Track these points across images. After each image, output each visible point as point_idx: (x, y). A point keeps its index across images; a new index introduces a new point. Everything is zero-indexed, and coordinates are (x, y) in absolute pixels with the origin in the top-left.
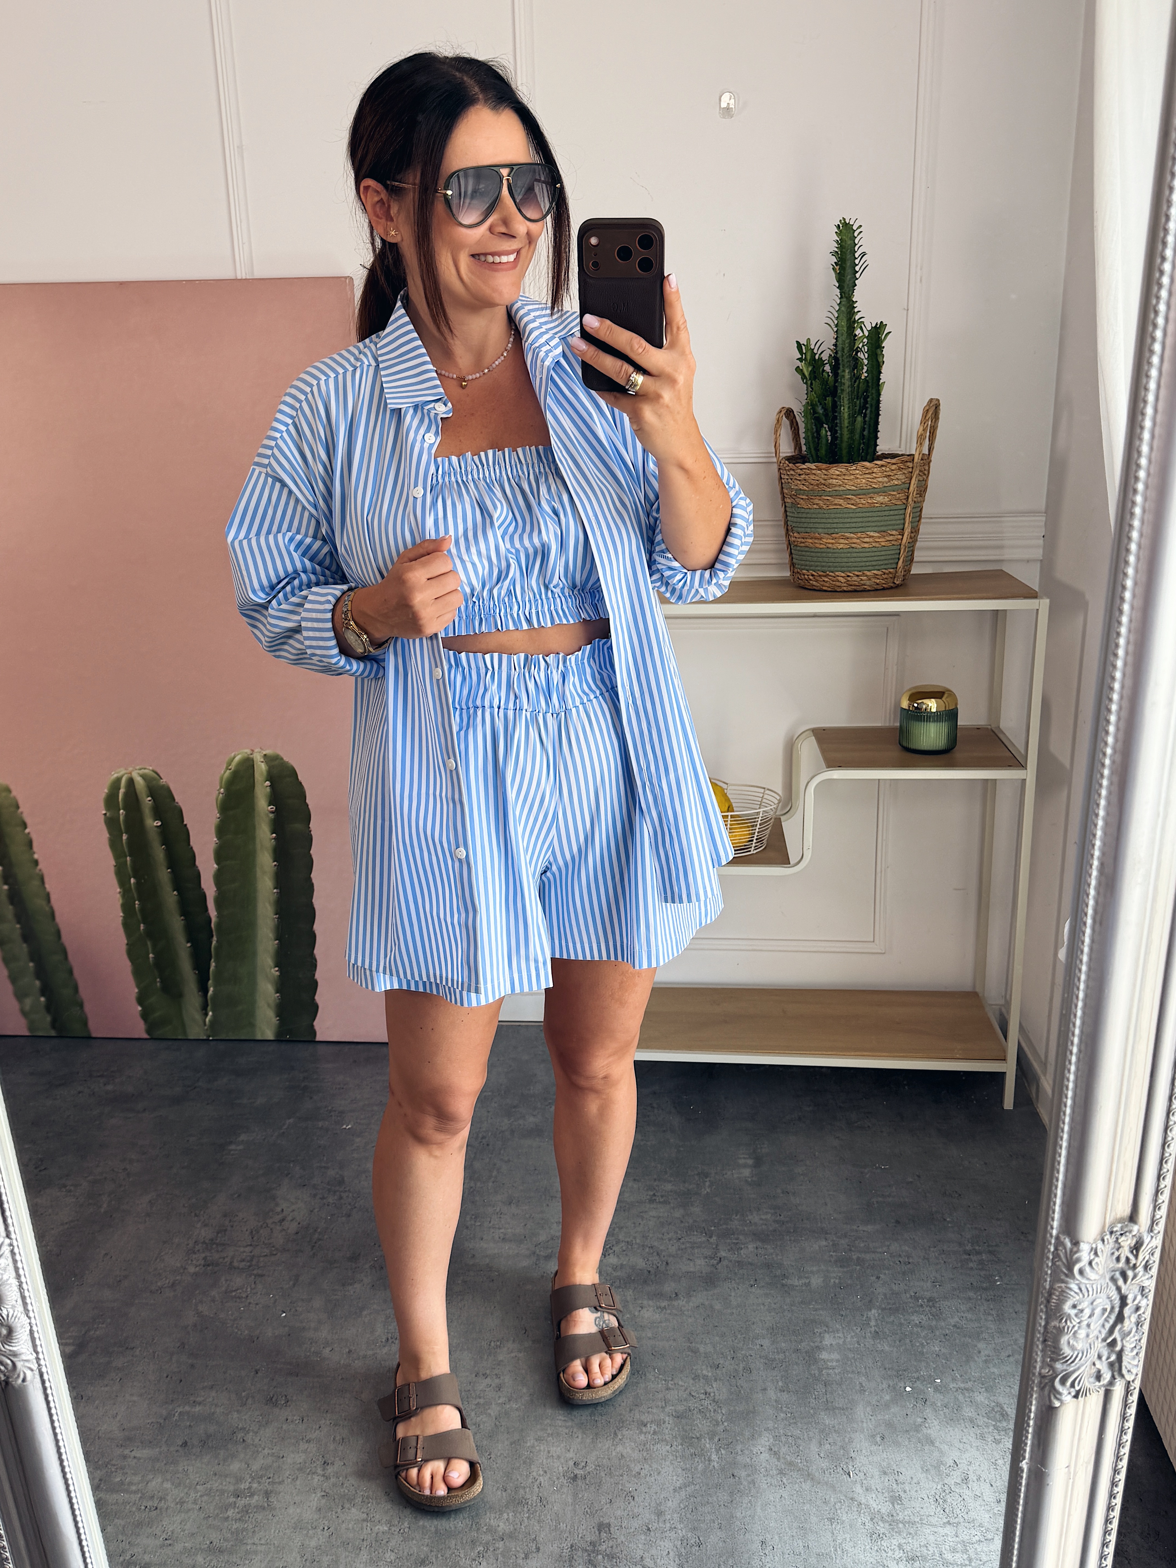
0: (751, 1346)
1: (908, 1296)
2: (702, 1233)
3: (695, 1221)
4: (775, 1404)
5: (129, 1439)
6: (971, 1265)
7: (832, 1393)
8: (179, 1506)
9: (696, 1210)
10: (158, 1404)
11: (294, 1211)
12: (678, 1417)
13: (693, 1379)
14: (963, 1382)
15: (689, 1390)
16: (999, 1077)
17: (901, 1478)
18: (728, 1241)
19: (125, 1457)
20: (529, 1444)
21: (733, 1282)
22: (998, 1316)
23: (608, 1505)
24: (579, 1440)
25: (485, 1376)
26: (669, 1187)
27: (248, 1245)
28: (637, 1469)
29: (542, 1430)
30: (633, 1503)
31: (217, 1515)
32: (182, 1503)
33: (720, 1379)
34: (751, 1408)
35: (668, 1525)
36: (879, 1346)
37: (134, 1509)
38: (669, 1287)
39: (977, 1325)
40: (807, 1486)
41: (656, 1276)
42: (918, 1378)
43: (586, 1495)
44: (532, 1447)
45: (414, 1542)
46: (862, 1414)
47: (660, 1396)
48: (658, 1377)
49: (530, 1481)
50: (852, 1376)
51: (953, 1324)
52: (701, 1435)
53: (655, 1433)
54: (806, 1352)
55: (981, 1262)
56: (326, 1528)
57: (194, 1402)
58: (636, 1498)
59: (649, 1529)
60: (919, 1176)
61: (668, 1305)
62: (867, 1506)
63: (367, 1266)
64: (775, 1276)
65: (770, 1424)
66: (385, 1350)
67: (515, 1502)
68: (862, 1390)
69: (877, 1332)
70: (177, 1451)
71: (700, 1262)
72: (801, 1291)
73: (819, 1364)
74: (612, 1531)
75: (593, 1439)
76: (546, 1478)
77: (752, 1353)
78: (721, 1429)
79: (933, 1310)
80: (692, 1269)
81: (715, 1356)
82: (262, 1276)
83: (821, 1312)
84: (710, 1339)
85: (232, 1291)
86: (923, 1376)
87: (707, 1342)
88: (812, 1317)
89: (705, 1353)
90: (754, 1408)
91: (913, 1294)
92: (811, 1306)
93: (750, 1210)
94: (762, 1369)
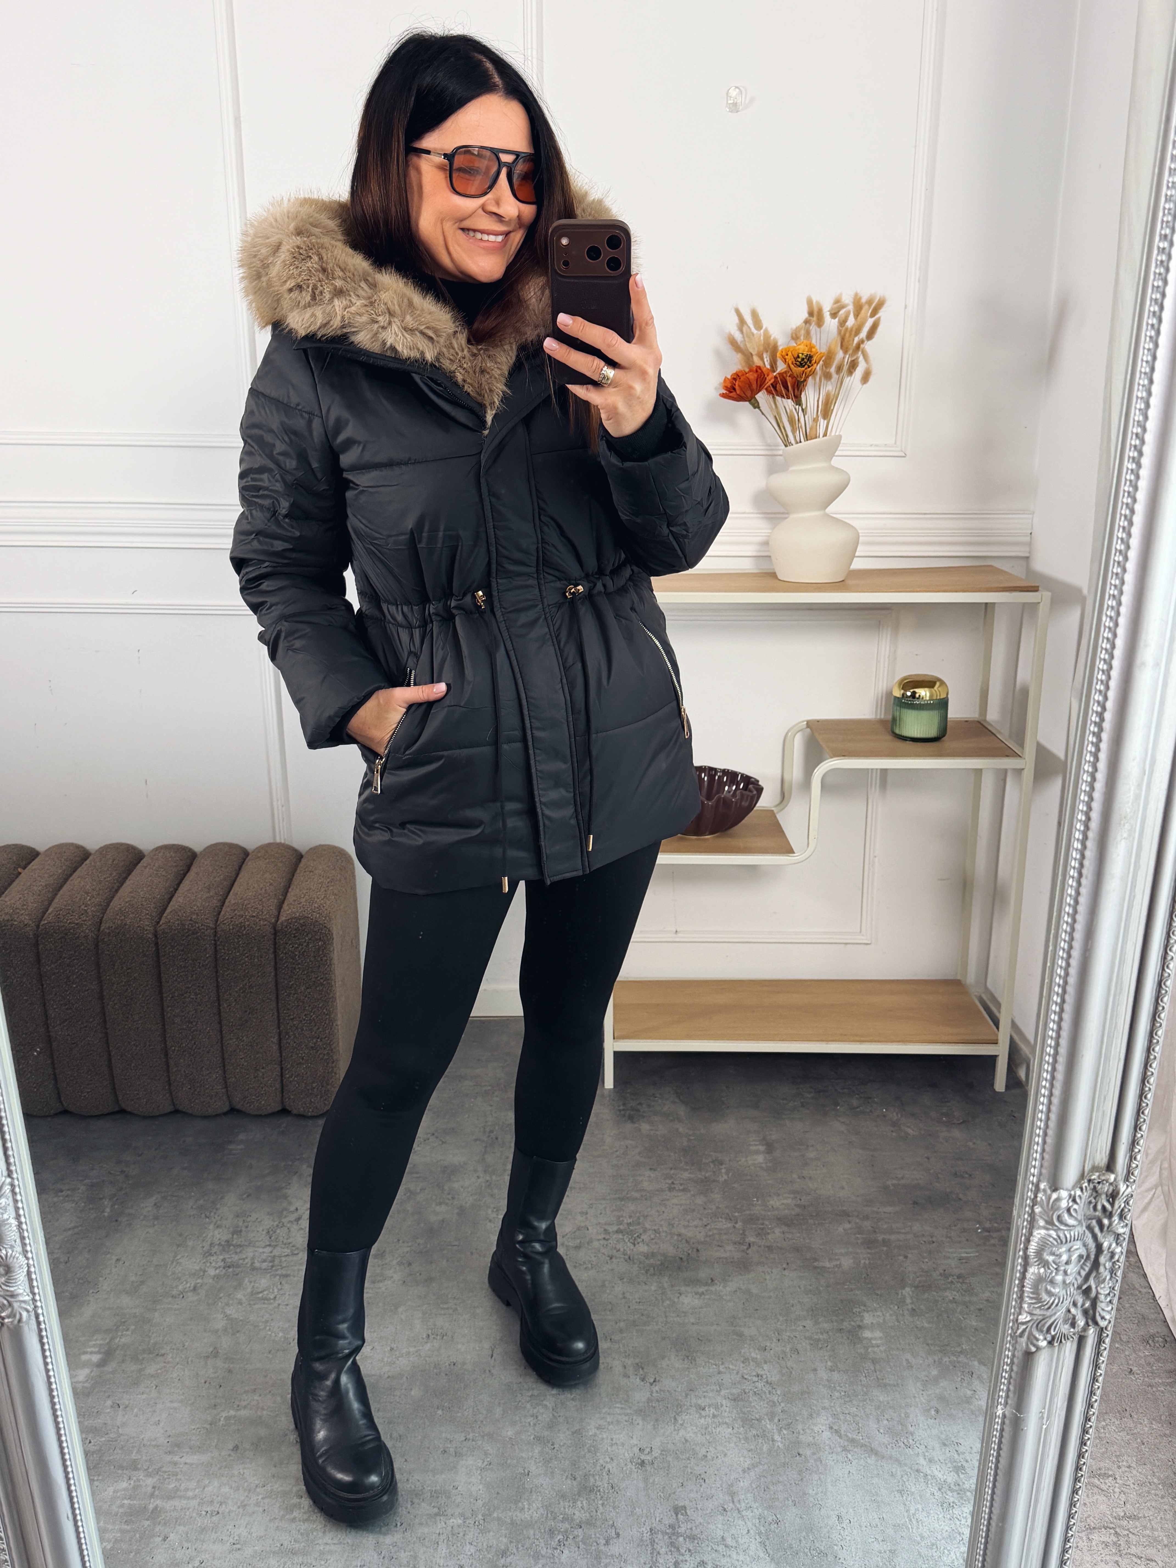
0: (794, 1328)
1: (938, 1273)
2: (727, 1219)
3: (718, 1208)
4: (827, 1383)
5: (178, 1445)
6: (992, 1241)
7: (880, 1371)
8: (241, 1510)
9: (716, 1197)
10: (200, 1410)
13: (743, 1362)
15: (740, 1373)
17: (960, 1448)
18: (754, 1226)
19: (176, 1464)
20: (590, 1433)
21: (766, 1266)
23: (680, 1489)
24: (639, 1427)
26: (686, 1175)
27: (266, 1246)
28: (703, 1451)
29: (602, 1418)
30: (704, 1485)
31: (283, 1516)
32: (244, 1506)
33: (770, 1362)
34: (805, 1388)
35: (743, 1505)
36: (918, 1323)
37: (194, 1515)
38: (703, 1274)
40: (872, 1460)
41: (689, 1263)
42: (961, 1352)
43: (656, 1479)
44: (595, 1435)
45: (491, 1533)
46: (914, 1390)
47: (713, 1380)
48: (709, 1362)
49: (598, 1468)
50: (897, 1352)
52: (760, 1416)
53: (714, 1416)
54: (849, 1331)
56: (399, 1524)
58: (707, 1480)
59: (725, 1510)
61: (706, 1291)
62: (934, 1477)
63: (395, 1262)
64: (806, 1259)
65: (827, 1403)
66: (428, 1346)
67: (587, 1489)
68: (910, 1366)
69: (914, 1310)
70: (229, 1455)
71: (730, 1248)
72: (835, 1273)
73: (865, 1342)
74: (689, 1513)
75: (654, 1425)
76: (614, 1464)
77: (797, 1334)
78: (778, 1409)
79: (964, 1286)
80: (723, 1256)
81: (760, 1339)
82: (287, 1276)
83: (857, 1292)
84: (753, 1322)
85: (258, 1293)
86: (965, 1350)
87: (751, 1325)
88: (849, 1297)
89: (751, 1337)
90: (808, 1388)
91: (942, 1272)
92: (846, 1287)
93: (770, 1196)
94: (809, 1349)
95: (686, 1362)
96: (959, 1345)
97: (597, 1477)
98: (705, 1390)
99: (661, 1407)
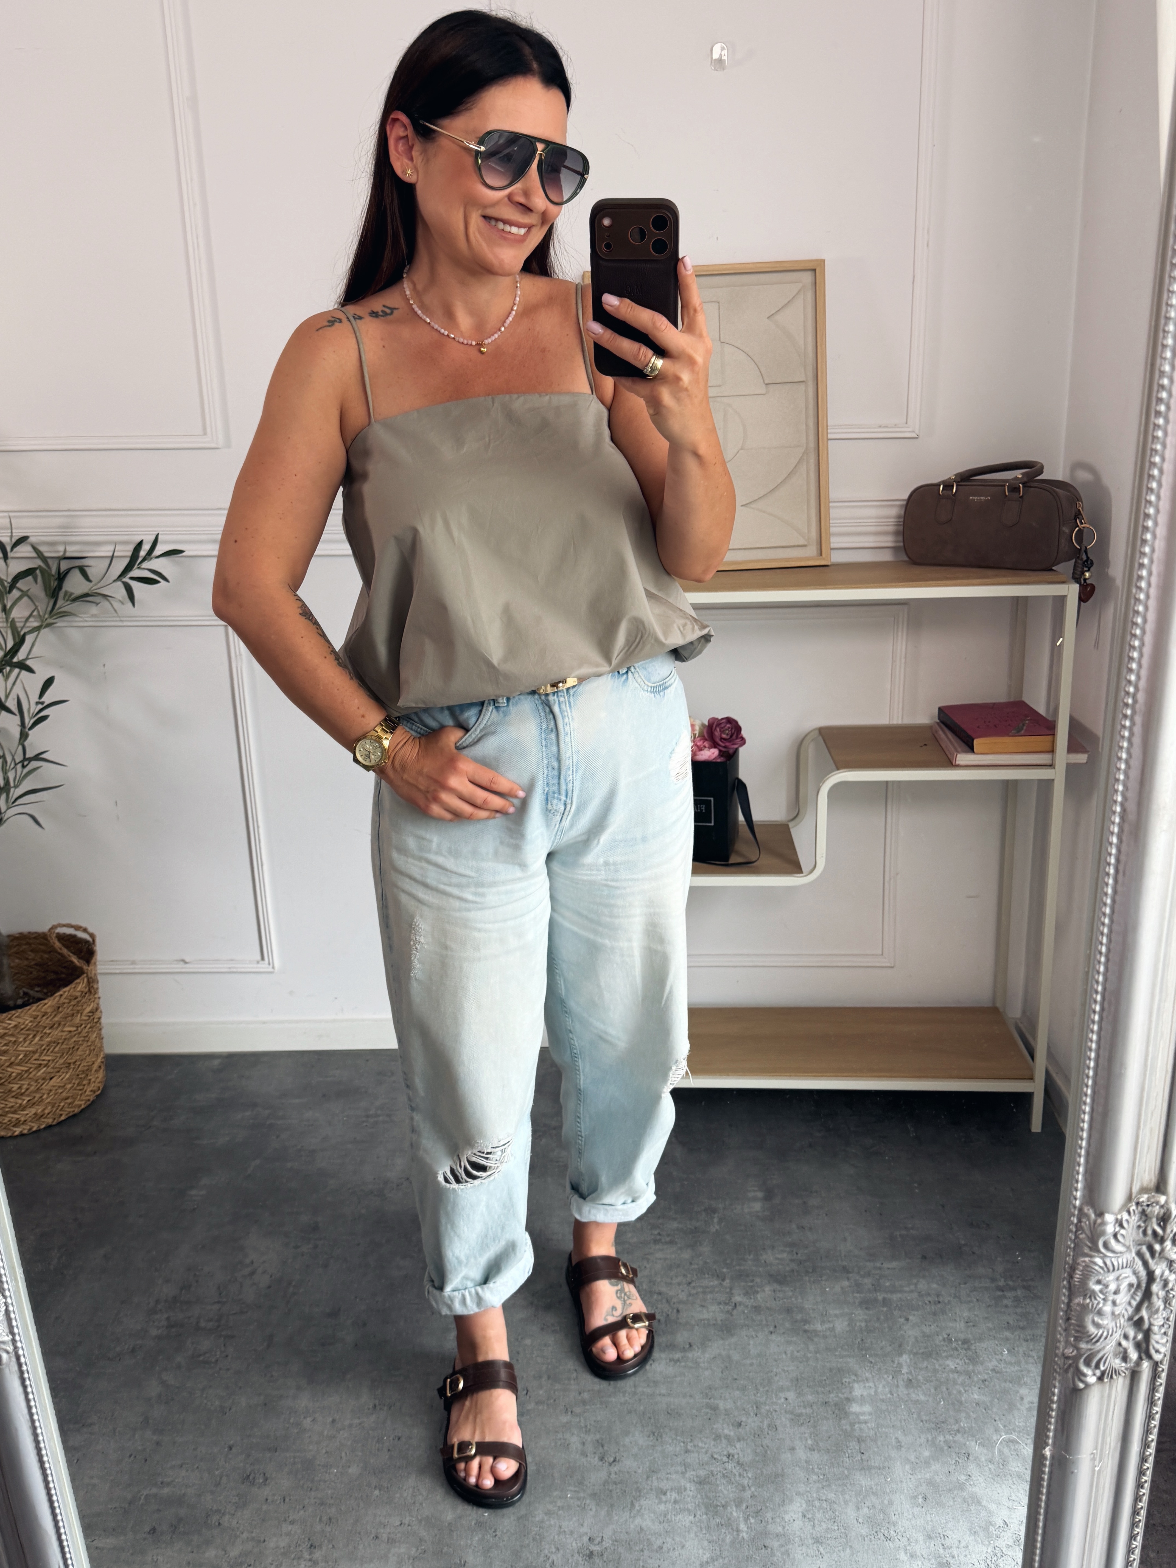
0: (774, 1400)
1: (941, 1338)
2: (713, 1275)
3: (706, 1263)
4: (805, 1465)
6: (1006, 1302)
7: (866, 1451)
9: (705, 1250)
10: (121, 1487)
11: (265, 1262)
13: (715, 1440)
15: (710, 1452)
16: (1025, 1099)
17: (948, 1542)
18: (743, 1284)
20: (537, 1519)
21: (751, 1329)
22: (1039, 1357)
24: (592, 1513)
26: (677, 1225)
27: (215, 1303)
28: (659, 1542)
33: (743, 1439)
34: (780, 1471)
36: (913, 1396)
38: (682, 1336)
39: (1017, 1368)
41: (666, 1325)
42: (958, 1431)
44: (542, 1521)
46: (901, 1473)
47: (679, 1460)
48: (676, 1439)
49: (542, 1559)
50: (887, 1430)
51: (991, 1367)
52: (726, 1502)
53: (676, 1502)
54: (836, 1405)
55: (1017, 1299)
57: (162, 1483)
60: (943, 1206)
61: (682, 1357)
64: (796, 1321)
65: (802, 1488)
66: (373, 1418)
68: (899, 1446)
69: (910, 1380)
70: (145, 1539)
71: (713, 1308)
72: (825, 1337)
73: (851, 1417)
75: (608, 1511)
76: (559, 1555)
77: (777, 1408)
78: (748, 1494)
79: (969, 1353)
80: (705, 1317)
81: (736, 1413)
82: (233, 1337)
83: (848, 1360)
84: (730, 1394)
85: (200, 1355)
86: (964, 1428)
87: (727, 1397)
88: (839, 1366)
89: (726, 1410)
90: (783, 1470)
91: (946, 1336)
92: (837, 1353)
93: (764, 1249)
94: (788, 1425)
96: (957, 1422)
98: (669, 1471)
99: (618, 1491)
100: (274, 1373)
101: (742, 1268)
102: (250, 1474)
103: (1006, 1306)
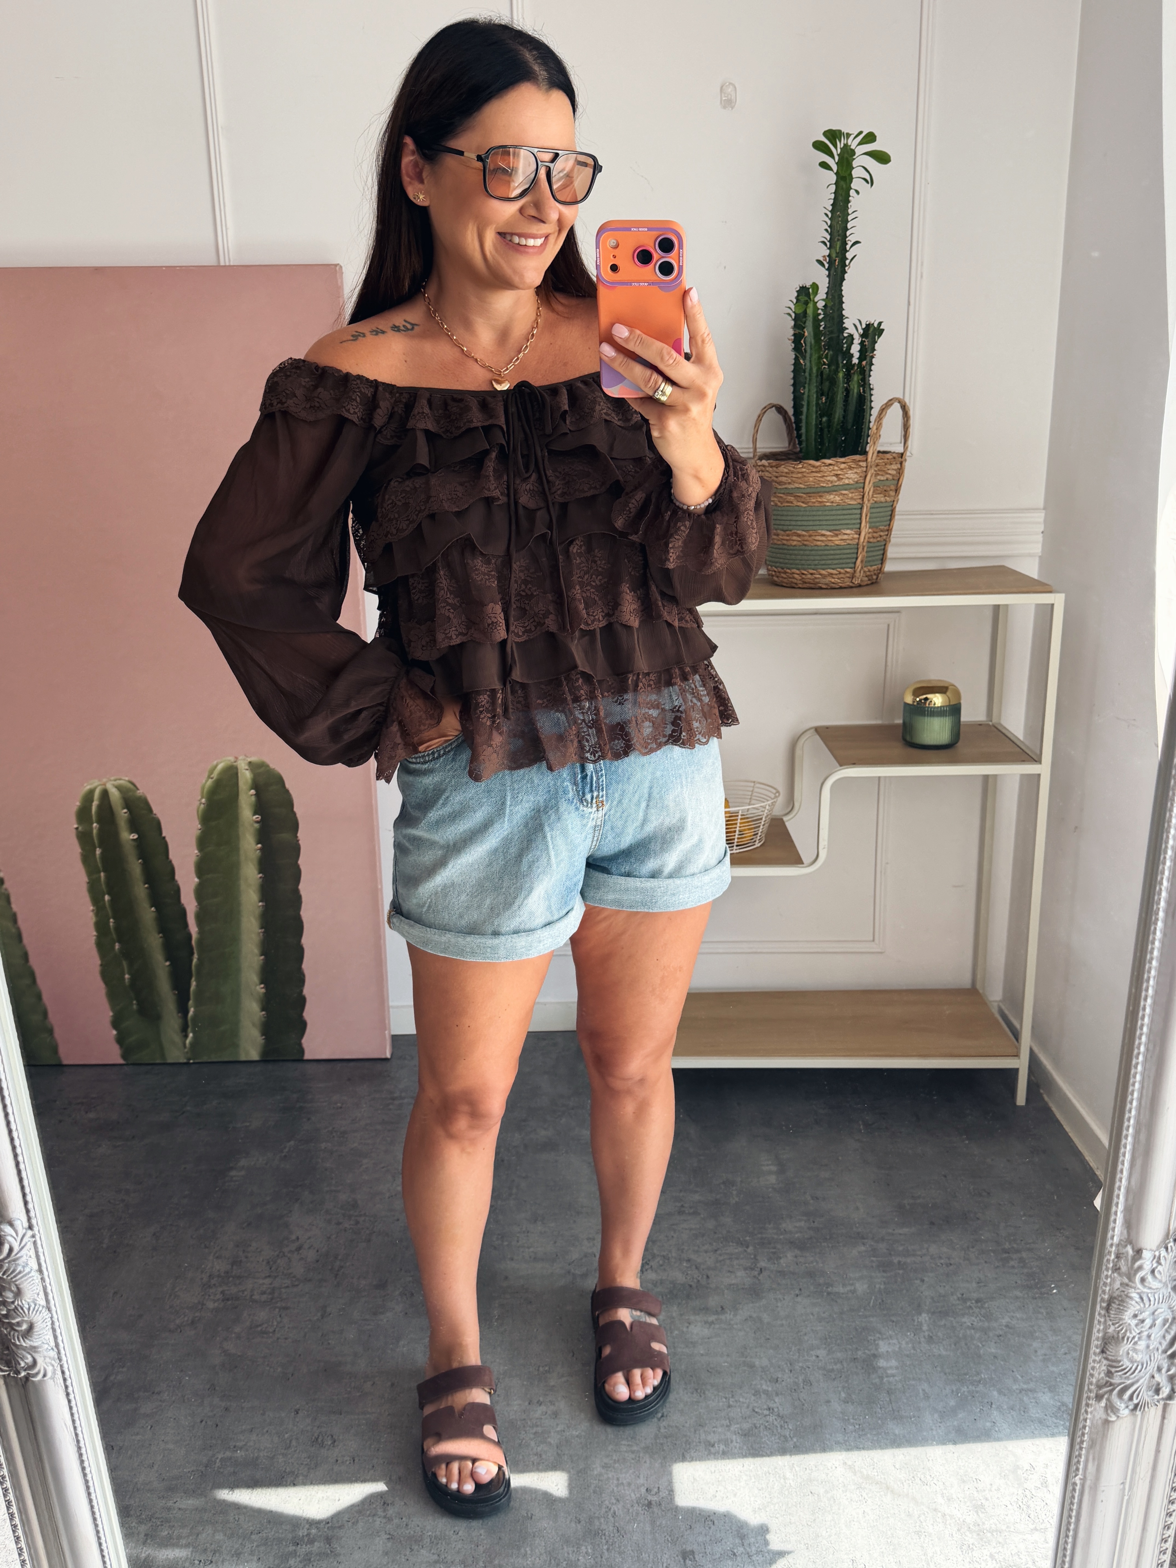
0: (806, 1357)
1: (955, 1298)
2: (737, 1243)
3: (729, 1232)
4: (841, 1416)
5: (171, 1489)
6: (1012, 1263)
7: (896, 1402)
8: (233, 1559)
9: (727, 1220)
10: (196, 1451)
11: (309, 1238)
12: (745, 1435)
13: (754, 1395)
14: (1025, 1383)
15: (751, 1407)
16: (1013, 1073)
17: (980, 1486)
18: (766, 1250)
19: (169, 1509)
20: (595, 1473)
21: (778, 1292)
22: (1047, 1313)
23: (689, 1532)
24: (647, 1465)
25: (540, 1403)
26: (697, 1197)
27: (266, 1277)
28: (712, 1491)
29: (607, 1456)
30: (713, 1528)
32: (237, 1555)
33: (781, 1394)
34: (818, 1422)
35: (754, 1549)
36: (935, 1350)
38: (713, 1301)
39: (1028, 1324)
40: (888, 1499)
41: (698, 1290)
42: (980, 1381)
43: (664, 1522)
44: (600, 1475)
46: (931, 1422)
47: (723, 1414)
48: (718, 1395)
49: (604, 1510)
50: (913, 1382)
51: (1005, 1324)
53: (724, 1453)
54: (864, 1361)
55: (1022, 1260)
57: (235, 1447)
58: (716, 1522)
59: (734, 1554)
60: (945, 1176)
61: (716, 1320)
62: (952, 1517)
63: (397, 1293)
65: (841, 1438)
67: (593, 1534)
68: (927, 1397)
69: (930, 1337)
71: (741, 1273)
72: (849, 1299)
73: (880, 1372)
74: (697, 1559)
75: (661, 1463)
76: (620, 1506)
77: (809, 1364)
78: (791, 1445)
79: (983, 1311)
80: (733, 1282)
81: (772, 1370)
82: (287, 1308)
83: (872, 1319)
84: (764, 1352)
85: (257, 1326)
86: (985, 1378)
87: (762, 1356)
88: (863, 1325)
89: (762, 1367)
90: (821, 1421)
91: (960, 1296)
92: (861, 1314)
93: (782, 1218)
94: (822, 1380)
95: (695, 1395)
96: (978, 1374)
97: (602, 1520)
98: (714, 1425)
99: (669, 1444)
100: (330, 1341)
101: (764, 1236)
102: (319, 1436)
103: (1013, 1267)
